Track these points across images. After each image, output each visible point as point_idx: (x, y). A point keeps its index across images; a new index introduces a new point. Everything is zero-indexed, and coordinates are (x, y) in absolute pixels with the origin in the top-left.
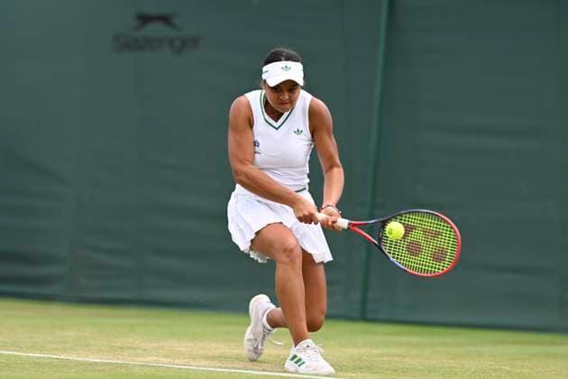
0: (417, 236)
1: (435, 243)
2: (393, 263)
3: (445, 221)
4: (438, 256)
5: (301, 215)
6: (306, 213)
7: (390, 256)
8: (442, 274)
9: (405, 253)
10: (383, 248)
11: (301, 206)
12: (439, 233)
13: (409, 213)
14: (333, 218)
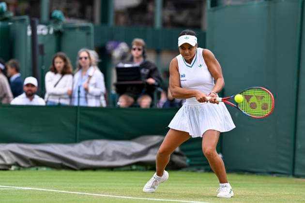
0: (253, 100)
1: (262, 102)
2: (245, 114)
3: (265, 91)
4: (265, 107)
5: (199, 98)
6: (201, 97)
7: (243, 111)
8: (267, 116)
9: (249, 108)
10: (239, 108)
11: (199, 95)
12: (263, 97)
13: (248, 90)
14: (214, 98)
